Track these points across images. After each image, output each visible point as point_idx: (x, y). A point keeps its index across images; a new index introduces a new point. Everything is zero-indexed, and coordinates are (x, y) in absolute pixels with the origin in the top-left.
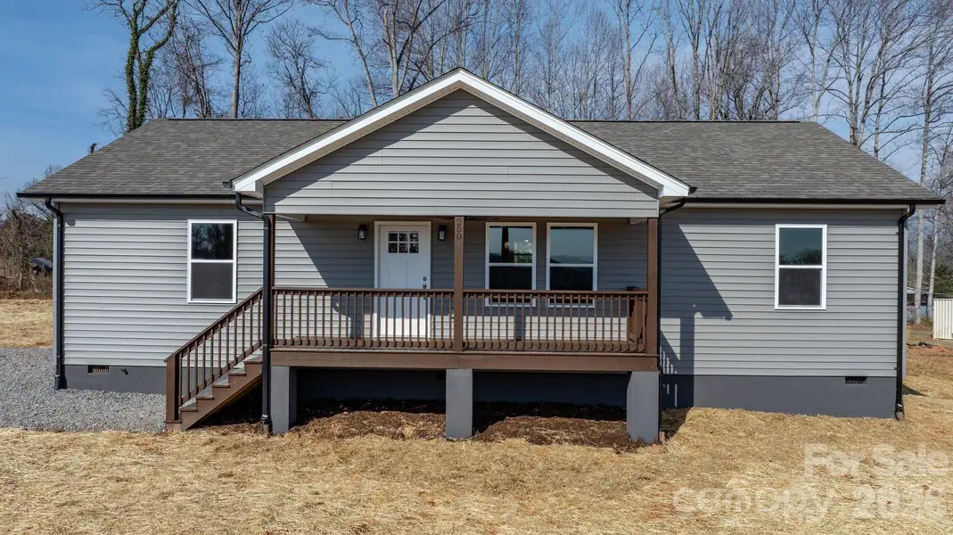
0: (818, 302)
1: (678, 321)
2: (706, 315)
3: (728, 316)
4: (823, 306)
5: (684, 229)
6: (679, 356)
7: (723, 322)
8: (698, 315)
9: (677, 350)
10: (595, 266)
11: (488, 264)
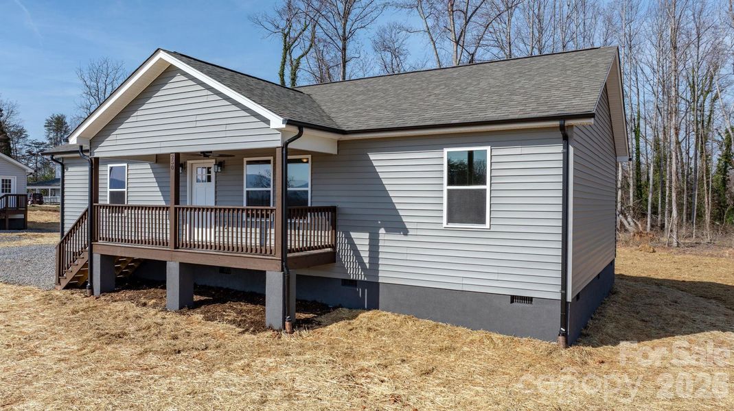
0: (484, 222)
1: (367, 235)
2: (389, 230)
3: (405, 232)
4: (487, 226)
5: (372, 157)
6: (368, 265)
7: (401, 237)
8: (382, 231)
9: (366, 261)
10: (309, 189)
11: (245, 189)
